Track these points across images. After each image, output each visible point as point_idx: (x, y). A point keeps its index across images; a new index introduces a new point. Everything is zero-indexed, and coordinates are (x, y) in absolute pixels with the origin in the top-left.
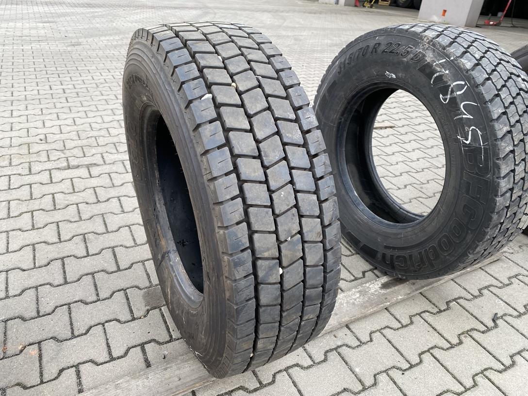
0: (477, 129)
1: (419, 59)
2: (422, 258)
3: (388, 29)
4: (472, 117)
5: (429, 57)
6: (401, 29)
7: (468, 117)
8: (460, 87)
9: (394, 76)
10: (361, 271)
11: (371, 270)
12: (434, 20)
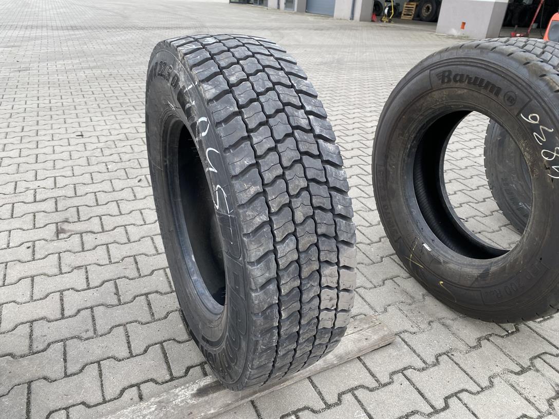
0: (222, 189)
1: (175, 84)
7: (214, 170)
8: (204, 126)
9: (173, 108)
10: (187, 366)
11: (202, 365)
12: (453, 34)
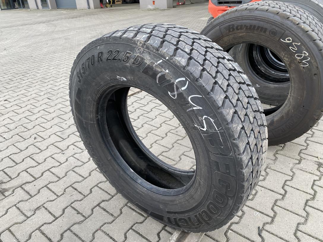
0: (209, 117)
1: (140, 62)
2: (198, 220)
3: (104, 38)
4: (201, 108)
5: (148, 60)
6: (115, 37)
7: (198, 108)
8: (183, 83)
9: (125, 79)
10: (156, 234)
11: (163, 229)
12: (150, 8)
